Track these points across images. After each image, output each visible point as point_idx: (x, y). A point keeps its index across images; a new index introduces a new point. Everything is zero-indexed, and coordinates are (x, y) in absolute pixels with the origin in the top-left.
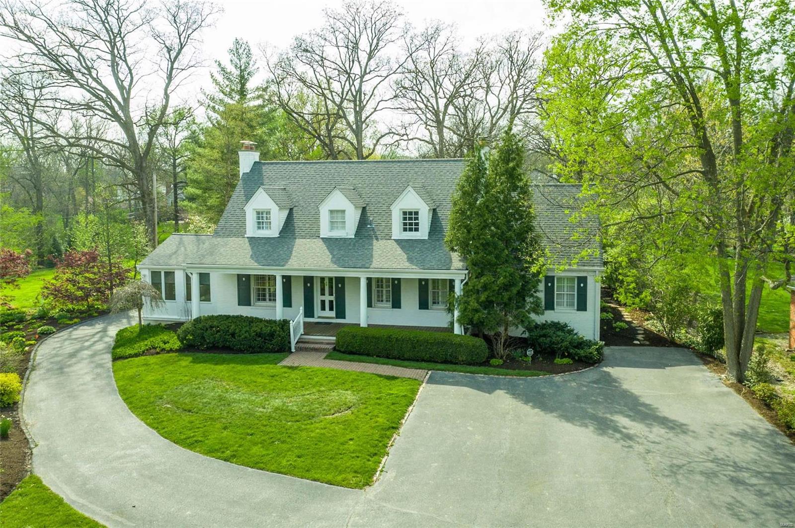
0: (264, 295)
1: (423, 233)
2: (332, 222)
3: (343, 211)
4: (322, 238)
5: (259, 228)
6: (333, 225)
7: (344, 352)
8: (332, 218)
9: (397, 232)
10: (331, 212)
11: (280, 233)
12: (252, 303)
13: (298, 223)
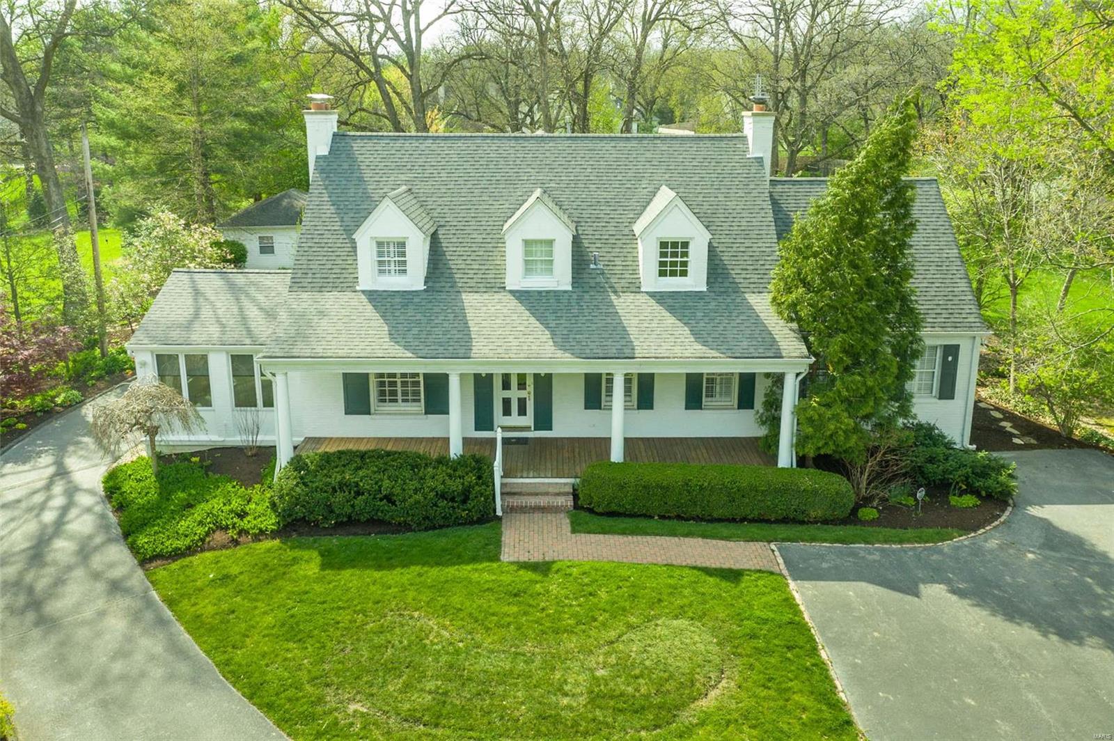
0: (394, 393)
1: (695, 280)
2: (526, 262)
3: (550, 243)
4: (511, 292)
5: (381, 272)
6: (529, 267)
7: (601, 514)
8: (527, 253)
9: (649, 278)
10: (527, 243)
11: (426, 283)
12: (372, 410)
13: (455, 259)
